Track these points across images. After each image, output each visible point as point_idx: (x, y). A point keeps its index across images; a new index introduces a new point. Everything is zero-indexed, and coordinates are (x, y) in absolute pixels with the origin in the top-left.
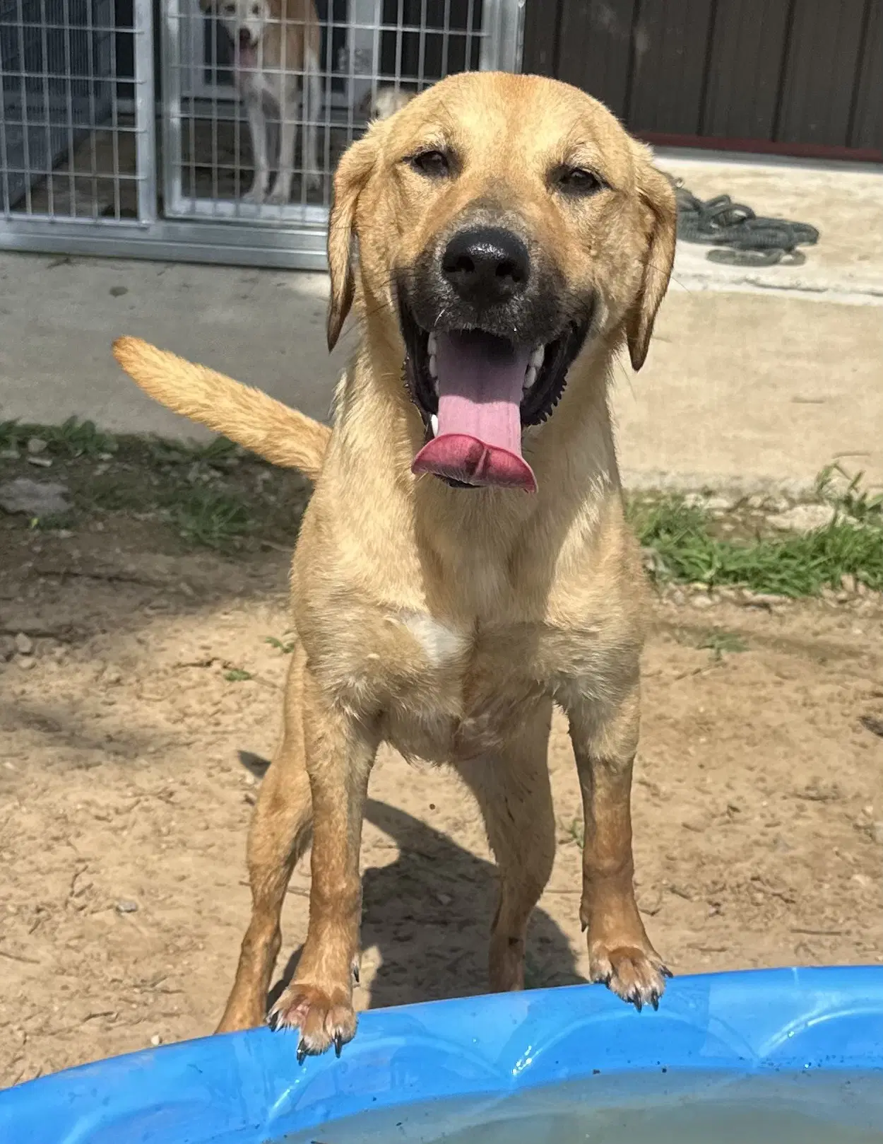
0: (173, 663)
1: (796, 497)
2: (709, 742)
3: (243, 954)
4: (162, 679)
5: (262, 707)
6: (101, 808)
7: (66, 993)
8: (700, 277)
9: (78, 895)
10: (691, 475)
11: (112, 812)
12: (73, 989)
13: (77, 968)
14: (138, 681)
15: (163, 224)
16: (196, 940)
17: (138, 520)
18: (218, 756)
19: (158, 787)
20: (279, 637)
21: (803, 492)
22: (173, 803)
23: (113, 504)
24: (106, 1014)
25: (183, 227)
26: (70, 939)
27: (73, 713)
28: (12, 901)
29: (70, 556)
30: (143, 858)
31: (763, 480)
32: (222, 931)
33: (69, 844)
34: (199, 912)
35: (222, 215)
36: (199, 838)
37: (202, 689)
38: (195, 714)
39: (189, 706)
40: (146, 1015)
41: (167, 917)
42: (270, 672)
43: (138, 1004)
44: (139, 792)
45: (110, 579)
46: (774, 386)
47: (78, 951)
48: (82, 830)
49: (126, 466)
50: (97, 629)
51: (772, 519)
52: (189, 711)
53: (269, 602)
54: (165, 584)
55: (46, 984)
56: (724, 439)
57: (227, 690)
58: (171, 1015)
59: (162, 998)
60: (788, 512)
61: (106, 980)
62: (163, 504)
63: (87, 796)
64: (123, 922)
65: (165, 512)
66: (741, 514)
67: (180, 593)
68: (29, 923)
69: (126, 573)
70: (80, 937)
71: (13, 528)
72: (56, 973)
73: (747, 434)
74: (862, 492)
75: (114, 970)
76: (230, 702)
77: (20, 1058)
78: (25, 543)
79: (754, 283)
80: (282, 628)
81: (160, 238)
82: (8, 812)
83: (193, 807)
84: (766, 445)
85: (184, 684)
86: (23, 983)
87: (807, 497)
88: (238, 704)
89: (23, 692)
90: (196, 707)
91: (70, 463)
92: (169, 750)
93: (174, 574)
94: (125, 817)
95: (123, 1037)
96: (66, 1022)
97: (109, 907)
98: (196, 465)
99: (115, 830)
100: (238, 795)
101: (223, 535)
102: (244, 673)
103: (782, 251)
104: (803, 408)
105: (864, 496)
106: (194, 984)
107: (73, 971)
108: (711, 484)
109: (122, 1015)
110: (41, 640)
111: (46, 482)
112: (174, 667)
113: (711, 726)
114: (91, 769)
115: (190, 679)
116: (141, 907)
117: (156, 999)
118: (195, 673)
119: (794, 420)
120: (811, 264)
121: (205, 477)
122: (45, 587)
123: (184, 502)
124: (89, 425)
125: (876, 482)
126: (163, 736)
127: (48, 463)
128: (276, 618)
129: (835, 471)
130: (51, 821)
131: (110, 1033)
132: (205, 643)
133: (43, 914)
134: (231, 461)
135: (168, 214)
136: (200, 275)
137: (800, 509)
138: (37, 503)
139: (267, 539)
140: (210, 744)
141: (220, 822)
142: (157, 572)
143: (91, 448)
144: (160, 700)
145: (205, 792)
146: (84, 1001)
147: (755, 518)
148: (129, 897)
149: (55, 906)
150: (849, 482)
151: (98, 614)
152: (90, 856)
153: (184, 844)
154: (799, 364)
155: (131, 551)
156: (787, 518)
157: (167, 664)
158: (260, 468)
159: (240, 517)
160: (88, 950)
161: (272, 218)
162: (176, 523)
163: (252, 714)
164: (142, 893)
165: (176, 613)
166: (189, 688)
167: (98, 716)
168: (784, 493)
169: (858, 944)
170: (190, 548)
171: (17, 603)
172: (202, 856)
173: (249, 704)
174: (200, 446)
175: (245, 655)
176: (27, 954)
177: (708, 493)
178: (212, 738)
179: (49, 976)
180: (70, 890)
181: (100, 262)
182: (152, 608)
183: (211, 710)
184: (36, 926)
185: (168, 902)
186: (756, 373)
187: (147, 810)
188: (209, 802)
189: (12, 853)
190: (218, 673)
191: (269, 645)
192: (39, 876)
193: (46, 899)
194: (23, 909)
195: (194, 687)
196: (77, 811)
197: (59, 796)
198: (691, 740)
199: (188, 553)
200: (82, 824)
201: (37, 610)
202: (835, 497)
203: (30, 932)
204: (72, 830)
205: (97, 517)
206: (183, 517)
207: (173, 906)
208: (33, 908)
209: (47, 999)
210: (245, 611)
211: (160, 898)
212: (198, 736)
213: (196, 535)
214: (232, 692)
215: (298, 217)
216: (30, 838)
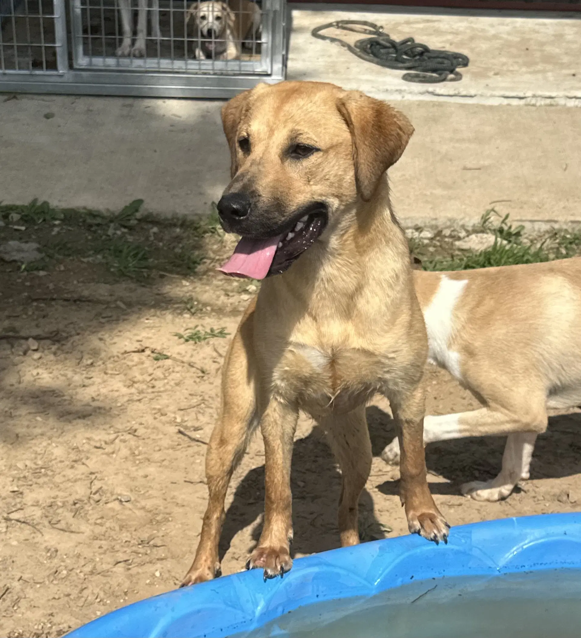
0: (123, 351)
1: (470, 229)
2: (438, 384)
3: (204, 524)
4: (117, 362)
5: (178, 375)
6: (97, 441)
7: (101, 551)
8: (400, 91)
9: (95, 494)
10: (408, 218)
11: (103, 443)
12: (105, 548)
13: (104, 535)
14: (103, 363)
15: (72, 72)
16: (167, 516)
17: (82, 262)
18: (158, 407)
19: (126, 427)
20: (181, 331)
21: (474, 226)
22: (138, 436)
23: (66, 253)
24: (125, 561)
25: (84, 73)
26: (97, 519)
27: (69, 385)
28: (59, 499)
29: (48, 287)
30: (127, 469)
31: (450, 220)
32: (181, 510)
33: (83, 464)
34: (165, 500)
35: (109, 66)
36: (157, 456)
37: (140, 366)
38: (139, 382)
39: (135, 377)
40: (148, 560)
41: (148, 504)
42: (179, 354)
43: (142, 554)
44: (117, 430)
45: (75, 301)
46: (451, 160)
47: (102, 526)
48: (89, 455)
49: (70, 228)
50: (73, 332)
51: (457, 243)
52: (135, 380)
53: (171, 311)
54: (108, 303)
55: (89, 546)
56: (426, 195)
57: (155, 366)
58: (162, 559)
59: (155, 550)
60: (466, 239)
61: (122, 542)
62: (97, 251)
63: (88, 435)
64: (124, 508)
65: (99, 257)
66: (438, 241)
67: (118, 307)
68: (71, 511)
69: (83, 297)
70: (102, 518)
71: (10, 272)
72: (94, 539)
73: (438, 192)
74: (509, 224)
75: (125, 536)
76: (159, 373)
77: (85, 588)
78: (19, 281)
79: (433, 94)
80: (182, 326)
81: (71, 80)
82: (45, 447)
83: (149, 438)
84: (450, 198)
85: (130, 364)
86: (76, 546)
87: (476, 228)
88: (164, 374)
89: (38, 374)
90: (139, 377)
91: (36, 227)
92: (129, 404)
93: (111, 295)
94: (113, 446)
95: (138, 573)
96: (105, 567)
97: (115, 500)
98: (112, 225)
99: (108, 454)
100: (173, 430)
101: (136, 269)
102: (165, 355)
103: (448, 72)
104: (469, 174)
105: (510, 227)
106: (171, 541)
107: (102, 537)
108: (420, 223)
109: (135, 560)
110: (43, 342)
111: (27, 242)
112: (123, 354)
113: (438, 374)
114: (86, 419)
115: (133, 361)
116: (133, 499)
117: (151, 550)
118: (136, 357)
119: (465, 181)
120: (466, 79)
121: (119, 232)
122: (37, 308)
123: (110, 250)
124: (46, 203)
125: (516, 218)
126: (123, 396)
127: (23, 228)
128: (177, 320)
129: (492, 213)
130: (70, 450)
131: (130, 572)
132: (139, 338)
133: (77, 506)
134: (133, 222)
135: (75, 66)
136: (99, 103)
137: (473, 236)
138: (22, 255)
139: (162, 270)
140: (152, 399)
141: (167, 446)
142: (101, 295)
143: (48, 217)
144: (118, 374)
145: (154, 428)
146: (112, 554)
147: (447, 243)
148: (125, 493)
149: (83, 501)
150: (501, 219)
151: (72, 323)
152: (96, 470)
153: (149, 460)
154: (465, 146)
155: (83, 282)
156: (465, 242)
157: (118, 352)
158: (150, 226)
159: (144, 258)
160: (108, 524)
161: (140, 67)
162: (107, 263)
163: (173, 380)
164: (131, 491)
165: (117, 320)
166: (133, 366)
167: (84, 386)
168: (463, 227)
169: (534, 497)
170: (118, 279)
171: (24, 319)
172: (160, 466)
173: (170, 374)
174: (113, 213)
175: (163, 344)
176: (73, 528)
177: (418, 229)
178: (152, 396)
179: (91, 541)
180: (89, 491)
181: (36, 97)
182: (103, 318)
183: (149, 379)
184: (76, 513)
185: (147, 494)
186: (439, 152)
187: (124, 441)
188: (158, 435)
189: (52, 471)
190: (149, 356)
191: (177, 338)
192: (70, 484)
193: (78, 497)
194: (66, 504)
195: (136, 365)
196: (84, 444)
197: (71, 435)
198: (428, 383)
199: (117, 282)
200: (88, 452)
201: (36, 322)
202: (492, 228)
203: (74, 517)
204: (83, 455)
205: (60, 262)
206: (110, 258)
207: (150, 497)
208: (71, 502)
209: (92, 554)
210: (158, 317)
211: (142, 492)
212: (145, 395)
213: (120, 270)
214: (158, 367)
215: (156, 66)
216: (61, 462)
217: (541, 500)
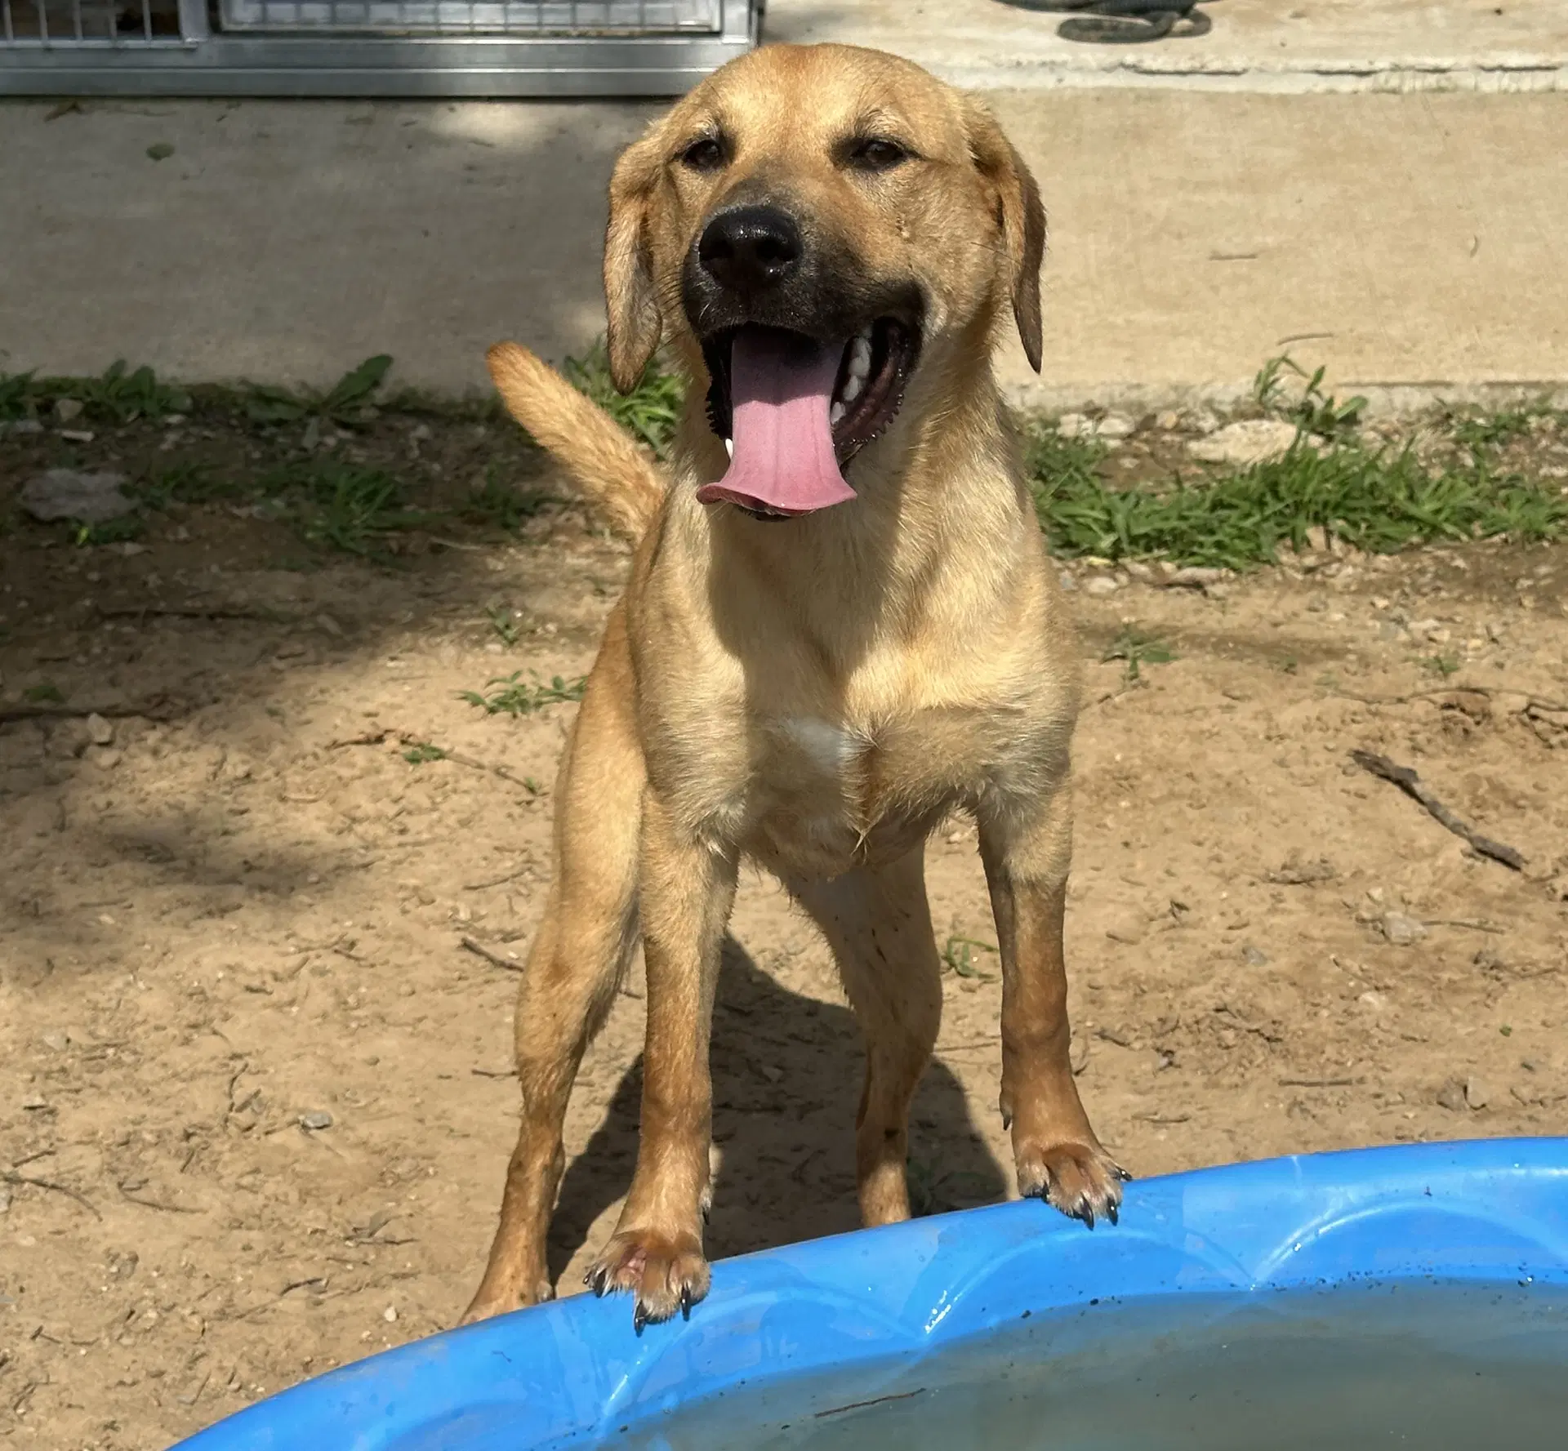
0: (327, 742)
1: (1227, 409)
2: (1135, 807)
3: (510, 1182)
4: (313, 768)
5: (467, 800)
6: (253, 974)
7: (248, 1257)
8: (1051, 66)
9: (241, 1109)
10: (1068, 386)
11: (268, 978)
12: (259, 1249)
13: (259, 1217)
14: (277, 774)
15: (219, 41)
16: (423, 1163)
17: (237, 518)
18: (413, 882)
19: (330, 936)
20: (478, 689)
21: (1237, 401)
22: (357, 959)
23: (195, 495)
24: (310, 1282)
25: (248, 43)
26: (241, 1176)
27: (188, 830)
28: (148, 1125)
29: (145, 583)
30: (326, 1045)
31: (1175, 388)
32: (461, 1147)
33: (215, 1033)
34: (421, 1121)
35: (312, 22)
36: (403, 1009)
37: (373, 779)
38: (367, 818)
39: (359, 807)
40: (368, 1279)
41: (376, 1132)
42: (471, 745)
43: (355, 1263)
44: (304, 945)
45: (212, 617)
46: (1180, 236)
47: (256, 1193)
48: (231, 1010)
49: (207, 433)
50: (204, 696)
51: (1194, 446)
52: (359, 814)
53: (455, 635)
54: (296, 619)
55: (218, 1244)
56: (1113, 327)
57: (410, 778)
58: (405, 1276)
59: (388, 1252)
60: (1218, 435)
61: (304, 1233)
62: (272, 491)
63: (230, 959)
64: (314, 1145)
65: (278, 503)
66: (1146, 441)
67: (321, 631)
68: (178, 1155)
69: (233, 606)
70: (256, 1171)
71: (50, 546)
72: (231, 1228)
73: (1146, 316)
74: (1327, 395)
75: (312, 1217)
76: (418, 796)
77: (203, 1355)
78: (74, 569)
79: (1137, 69)
80: (482, 675)
81: (215, 62)
82: (118, 990)
83: (387, 962)
84: (1175, 333)
85: (346, 773)
86: (186, 1246)
87: (1243, 407)
88: (430, 797)
89: (109, 804)
90: (368, 808)
91: (121, 433)
92: (338, 875)
93: (305, 600)
94: (292, 984)
95: (342, 1314)
96: (256, 1298)
97: (290, 1124)
98: (313, 422)
99: (278, 1007)
100: (451, 939)
101: (371, 533)
102: (434, 750)
103: (1176, 15)
104: (1227, 269)
105: (1330, 402)
106: (431, 1228)
107: (252, 1221)
108: (1098, 398)
109: (336, 1280)
110: (124, 722)
111: (93, 471)
112: (327, 748)
113: (1135, 783)
114: (227, 916)
115: (353, 765)
116: (336, 1120)
117: (378, 1255)
118: (360, 755)
119: (1215, 289)
120: (1220, 32)
121: (331, 441)
122: (116, 638)
123: (305, 484)
124: (146, 373)
125: (1345, 380)
126: (325, 855)
127: (88, 436)
128: (469, 659)
129: (1283, 366)
130: (183, 999)
131: (321, 1310)
132: (370, 707)
133: (194, 1140)
134: (367, 414)
135: (226, 25)
136: (285, 117)
137: (1235, 428)
138: (83, 504)
139: (436, 534)
140: (400, 862)
141: (432, 983)
142: (279, 601)
143: (151, 407)
144: (314, 801)
145: (400, 937)
146: (277, 1265)
147: (1168, 446)
148: (317, 1107)
149: (210, 1129)
150: (1306, 382)
151: (202, 673)
152: (246, 1050)
153: (383, 1020)
154: (1213, 198)
155: (234, 568)
156: (1216, 442)
157: (316, 745)
158: (410, 422)
159: (393, 504)
160: (270, 1188)
161: (388, 22)
162: (297, 520)
163: (453, 811)
164: (335, 1099)
165: (318, 663)
166: (353, 778)
167: (226, 833)
168: (1209, 404)
169: (1378, 1096)
170: (322, 558)
171: (78, 665)
172: (412, 1035)
173: (446, 797)
174: (316, 393)
175: (431, 721)
176: (180, 1199)
177: (1095, 413)
178: (400, 854)
179: (223, 1233)
180: (228, 1102)
181: (127, 105)
182: (281, 658)
183: (392, 810)
184: (189, 1161)
185: (374, 1109)
186: (1149, 216)
187: (322, 972)
188: (410, 954)
189: (135, 1053)
190: (394, 752)
191: (466, 704)
192: (180, 1085)
193: (196, 1119)
194: (166, 1137)
195: (360, 777)
196: (219, 981)
197: (187, 959)
198: (1107, 806)
199: (321, 565)
200: (228, 1002)
201: (110, 673)
202: (1286, 405)
203: (182, 1171)
204: (215, 1012)
205: (176, 518)
206: (306, 507)
207: (380, 1115)
208: (179, 1133)
209: (225, 1267)
210: (421, 652)
211: (362, 1103)
212: (381, 852)
213: (331, 537)
214: (418, 781)
215: (429, 18)
216: (157, 1028)
217: (1395, 1103)
